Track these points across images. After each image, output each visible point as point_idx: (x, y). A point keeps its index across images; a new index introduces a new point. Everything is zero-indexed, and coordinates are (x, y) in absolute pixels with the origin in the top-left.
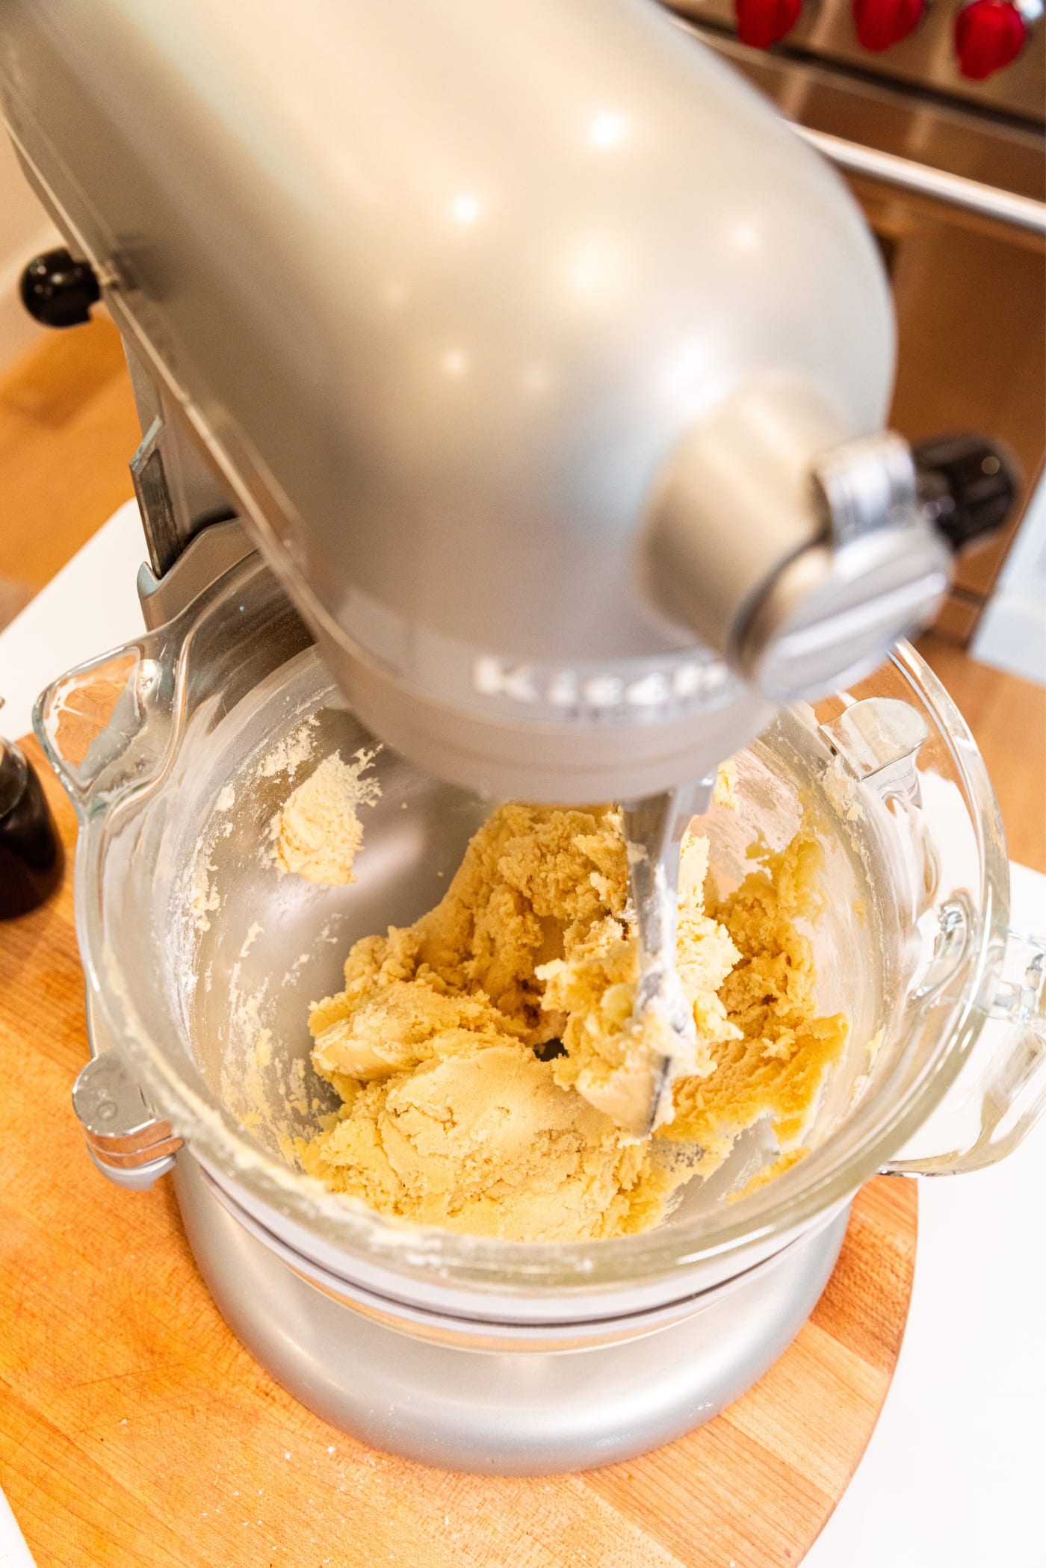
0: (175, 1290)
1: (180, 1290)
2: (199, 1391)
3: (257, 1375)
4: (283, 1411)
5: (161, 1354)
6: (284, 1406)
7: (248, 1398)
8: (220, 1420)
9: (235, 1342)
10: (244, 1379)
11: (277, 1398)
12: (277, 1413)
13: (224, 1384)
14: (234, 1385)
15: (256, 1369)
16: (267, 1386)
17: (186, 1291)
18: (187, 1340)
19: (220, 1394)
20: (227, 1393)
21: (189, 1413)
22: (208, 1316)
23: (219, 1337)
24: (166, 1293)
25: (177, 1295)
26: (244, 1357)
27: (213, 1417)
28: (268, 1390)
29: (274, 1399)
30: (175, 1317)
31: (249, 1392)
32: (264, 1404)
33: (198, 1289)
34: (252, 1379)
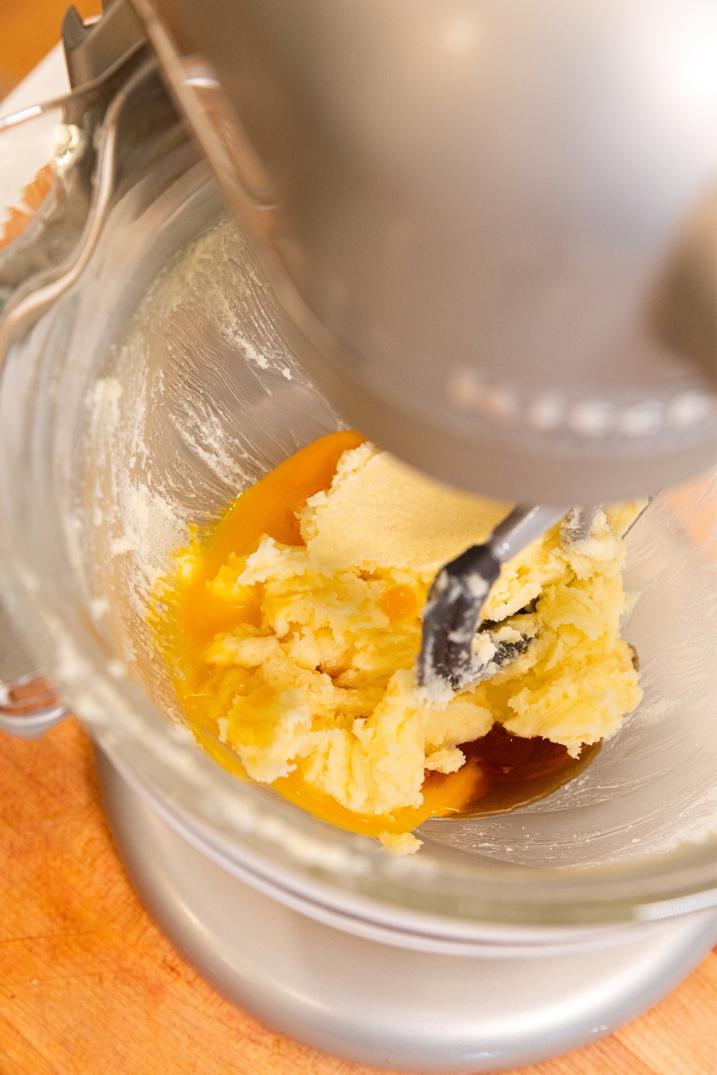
0: (89, 860)
1: (94, 860)
2: (108, 959)
3: (164, 950)
4: (187, 987)
5: (74, 920)
6: (189, 983)
7: (154, 971)
8: (126, 989)
9: (145, 916)
10: (152, 952)
11: (183, 973)
12: (180, 988)
13: (132, 956)
14: (142, 956)
15: (164, 944)
16: (173, 961)
17: (100, 861)
18: (98, 908)
19: (127, 964)
20: (134, 963)
21: (97, 980)
22: (120, 889)
23: (130, 910)
24: (81, 862)
25: (92, 864)
26: (153, 931)
27: (119, 986)
28: (174, 965)
29: (179, 974)
30: (88, 886)
31: (155, 966)
32: (169, 978)
33: (112, 860)
34: (160, 953)
